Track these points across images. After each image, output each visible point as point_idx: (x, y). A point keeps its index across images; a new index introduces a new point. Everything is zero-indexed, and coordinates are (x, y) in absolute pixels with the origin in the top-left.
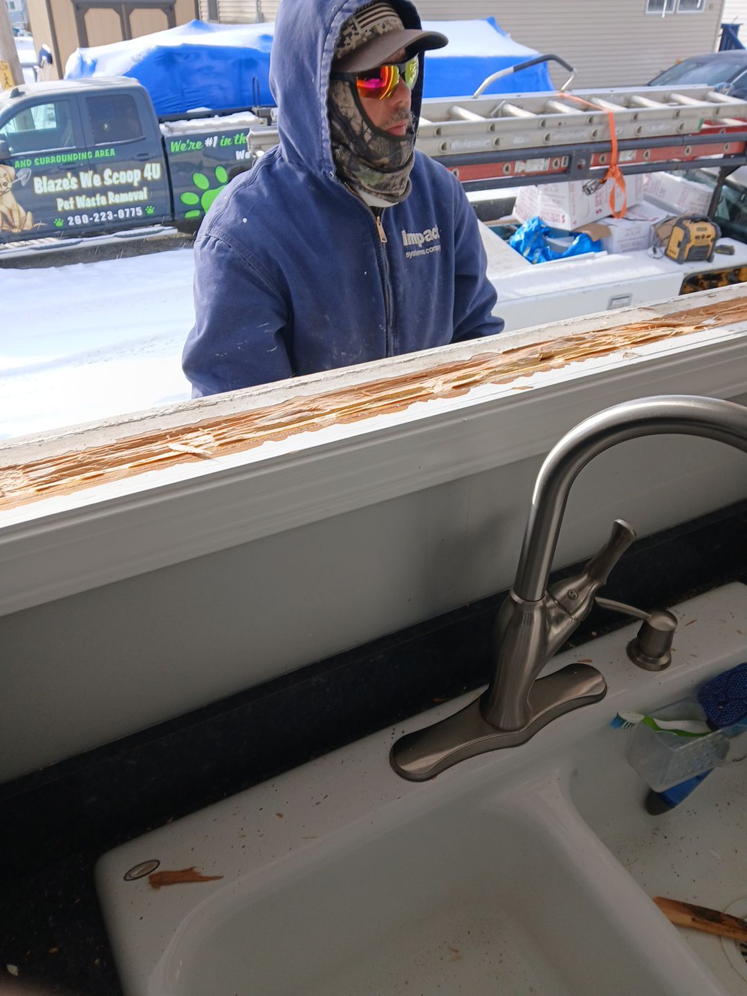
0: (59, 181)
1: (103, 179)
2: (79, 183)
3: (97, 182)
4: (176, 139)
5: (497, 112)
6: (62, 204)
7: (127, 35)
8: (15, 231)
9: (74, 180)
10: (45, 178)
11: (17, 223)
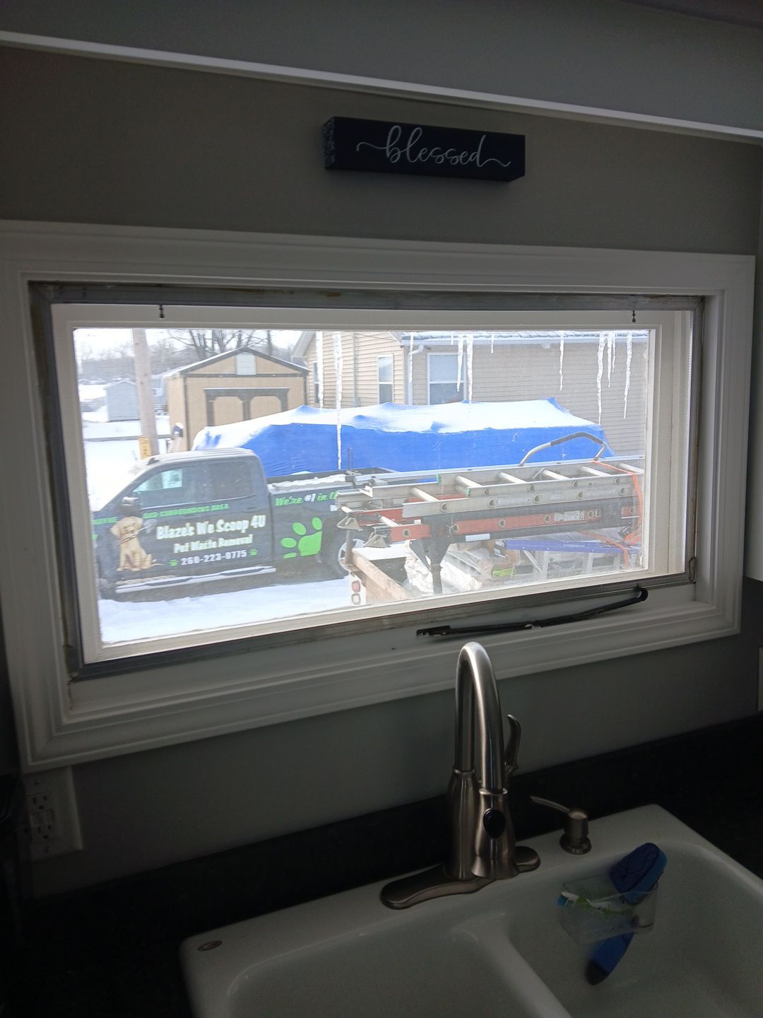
0: (179, 529)
1: (215, 528)
2: (195, 531)
3: (211, 529)
4: (280, 496)
5: (538, 475)
6: (178, 548)
7: (247, 416)
8: (135, 570)
9: (192, 528)
10: (167, 527)
11: (137, 564)
